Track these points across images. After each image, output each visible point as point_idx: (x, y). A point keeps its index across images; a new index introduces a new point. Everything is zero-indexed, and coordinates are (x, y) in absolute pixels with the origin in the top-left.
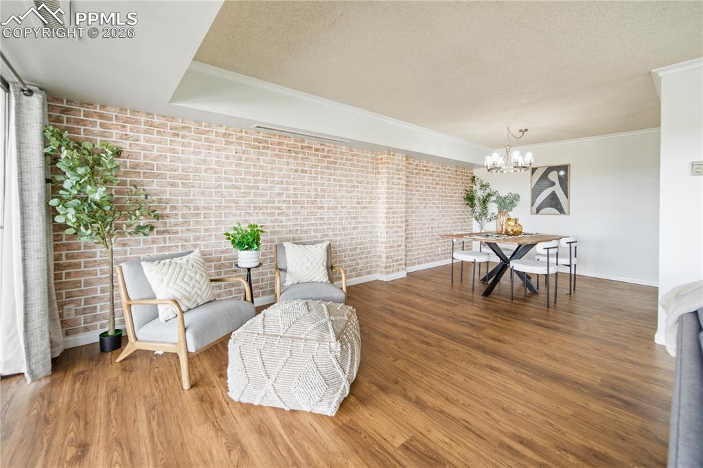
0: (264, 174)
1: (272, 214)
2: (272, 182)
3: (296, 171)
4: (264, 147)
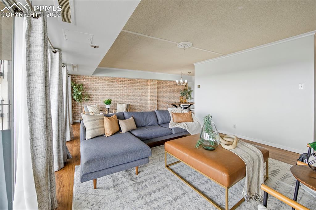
1: (116, 97)
2: (116, 89)
3: (123, 86)
4: (114, 81)
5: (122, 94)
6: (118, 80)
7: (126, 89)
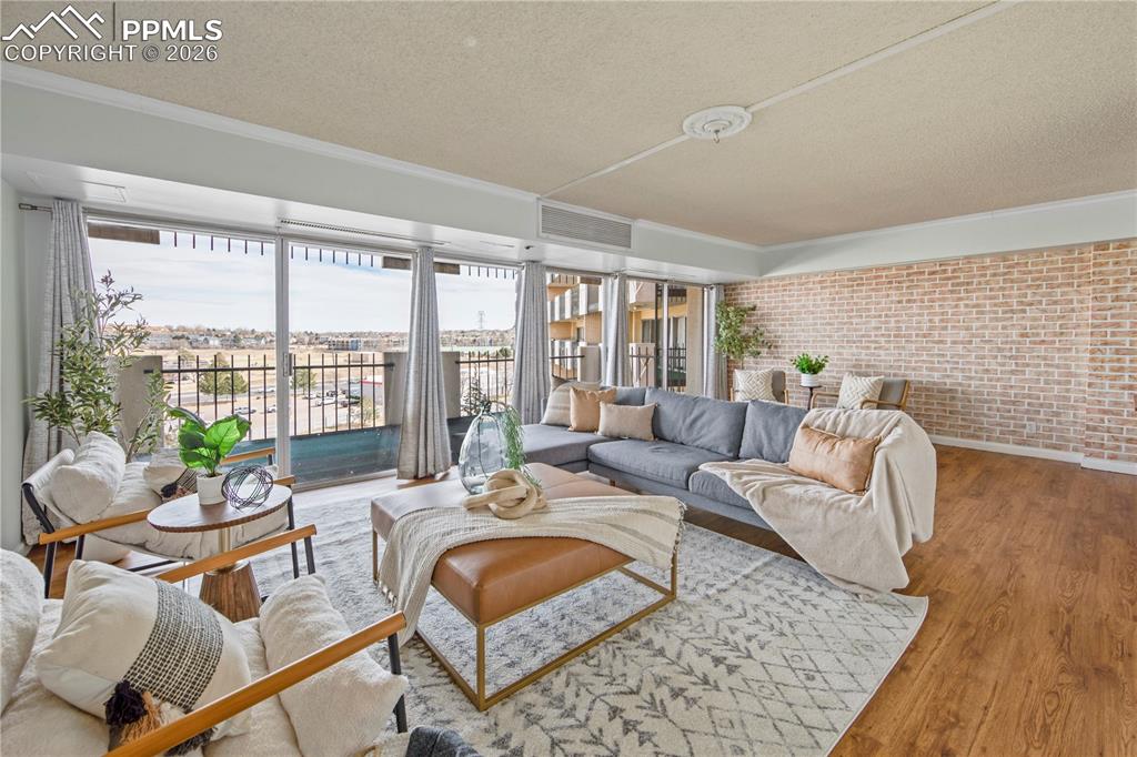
0: (858, 310)
1: (868, 348)
2: (867, 317)
3: (899, 302)
4: (858, 285)
5: (895, 336)
6: (876, 277)
7: (919, 315)
